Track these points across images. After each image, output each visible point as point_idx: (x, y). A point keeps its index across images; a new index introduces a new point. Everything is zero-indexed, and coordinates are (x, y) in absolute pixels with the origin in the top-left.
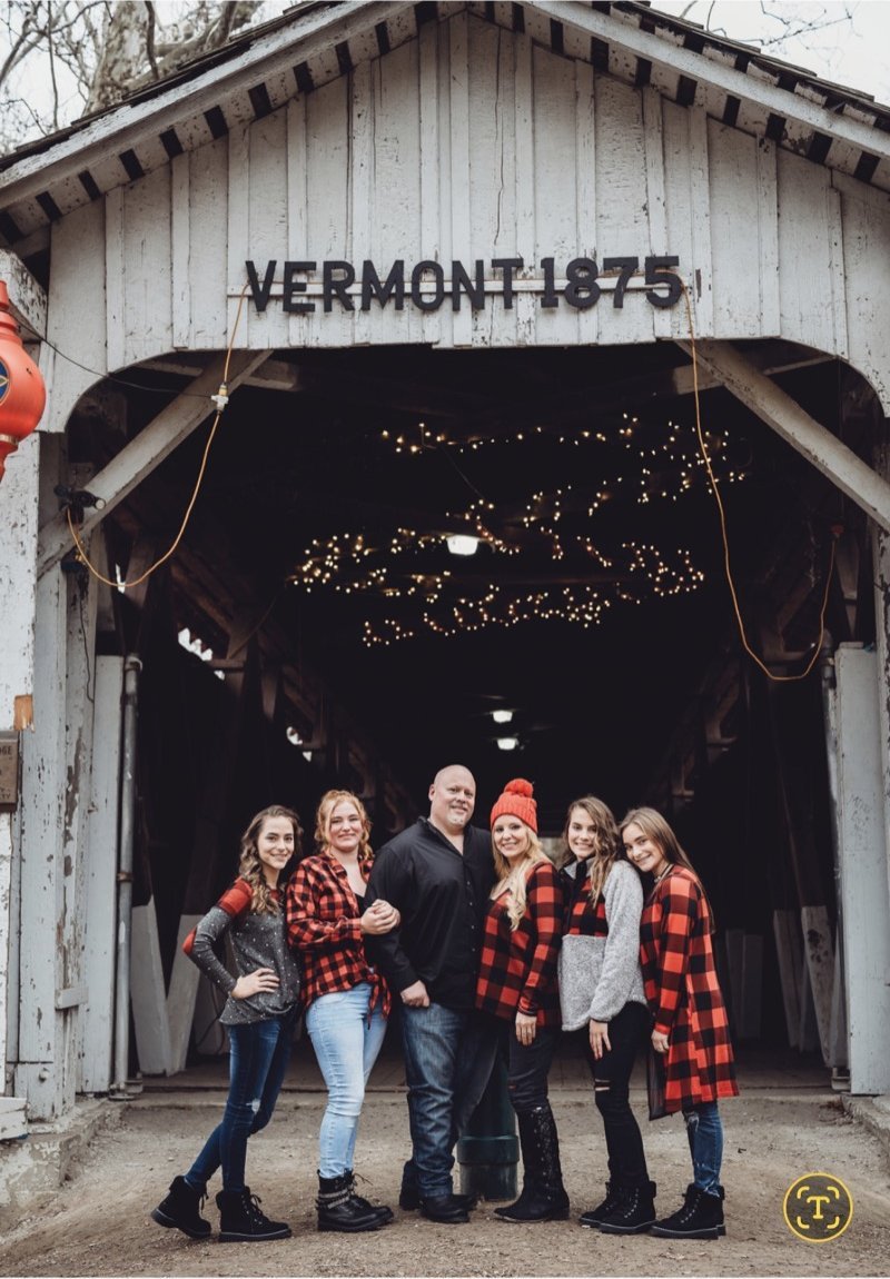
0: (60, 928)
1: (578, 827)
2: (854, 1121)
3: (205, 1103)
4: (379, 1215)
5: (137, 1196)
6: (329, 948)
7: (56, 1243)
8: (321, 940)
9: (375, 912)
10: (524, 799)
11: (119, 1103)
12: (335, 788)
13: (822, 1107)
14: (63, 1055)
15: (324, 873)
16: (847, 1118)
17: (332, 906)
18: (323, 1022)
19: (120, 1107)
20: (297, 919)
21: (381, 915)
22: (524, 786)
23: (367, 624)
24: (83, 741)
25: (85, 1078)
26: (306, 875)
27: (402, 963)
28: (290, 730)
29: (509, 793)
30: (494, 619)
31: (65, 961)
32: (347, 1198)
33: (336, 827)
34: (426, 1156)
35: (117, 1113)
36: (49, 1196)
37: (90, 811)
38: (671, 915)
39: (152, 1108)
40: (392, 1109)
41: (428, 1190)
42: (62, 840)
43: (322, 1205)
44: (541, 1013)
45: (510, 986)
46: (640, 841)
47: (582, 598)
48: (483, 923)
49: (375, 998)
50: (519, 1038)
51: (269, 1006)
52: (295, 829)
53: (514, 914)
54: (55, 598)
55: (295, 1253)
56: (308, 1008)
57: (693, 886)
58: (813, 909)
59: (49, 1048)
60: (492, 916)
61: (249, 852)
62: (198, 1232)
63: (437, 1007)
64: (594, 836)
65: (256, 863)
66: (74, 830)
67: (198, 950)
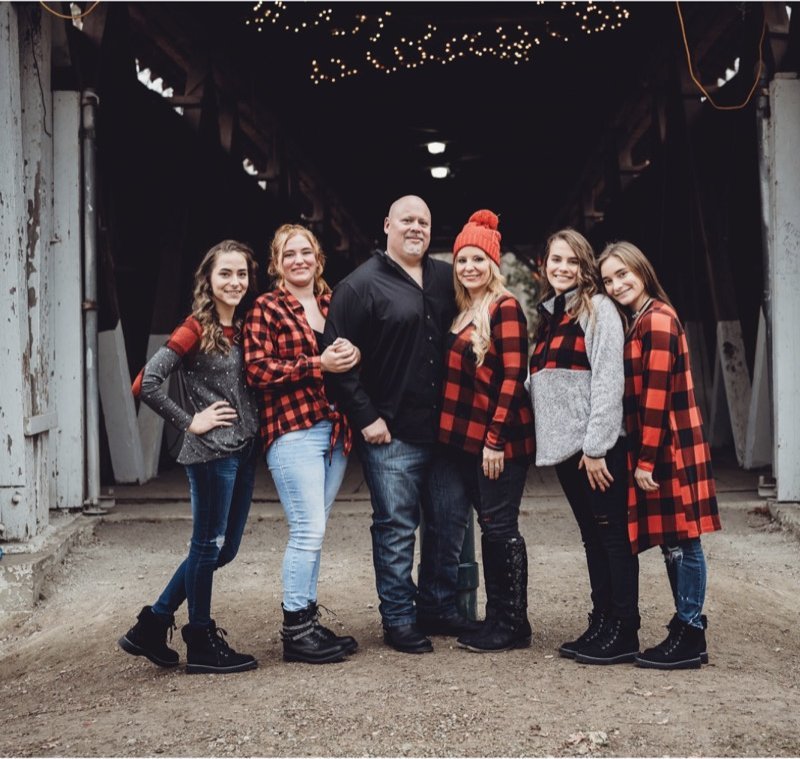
0: (26, 359)
1: (558, 259)
2: (784, 529)
3: (174, 517)
4: (344, 646)
5: (107, 618)
6: (289, 387)
7: (29, 667)
8: (281, 379)
9: (335, 351)
10: (490, 231)
11: (93, 518)
12: (288, 222)
13: (749, 513)
14: (35, 477)
15: (281, 310)
16: (775, 525)
17: (291, 344)
18: (284, 459)
19: (94, 522)
20: (256, 359)
21: (342, 353)
22: (490, 218)
23: (314, 63)
24: (43, 174)
25: (60, 495)
26: (262, 314)
27: (361, 402)
28: (246, 162)
29: (475, 223)
30: (432, 57)
31: (33, 389)
32: (312, 630)
33: (288, 261)
34: (390, 587)
35: (90, 530)
36: (23, 615)
37: (52, 243)
38: (652, 352)
39: (124, 522)
40: (350, 520)
41: (391, 621)
42: (24, 272)
43: (287, 637)
44: (509, 446)
45: (477, 421)
46: (621, 274)
47: (515, 36)
48: (445, 358)
49: (336, 435)
50: (486, 473)
51: (223, 444)
52: (249, 263)
53: (479, 350)
54: (6, 32)
55: (261, 691)
56: (269, 448)
57: (673, 321)
58: (728, 323)
59: (20, 473)
60: (455, 351)
61: (202, 288)
62: (166, 662)
63: (398, 443)
64: (575, 268)
65: (208, 301)
66: (36, 262)
67: (146, 391)
